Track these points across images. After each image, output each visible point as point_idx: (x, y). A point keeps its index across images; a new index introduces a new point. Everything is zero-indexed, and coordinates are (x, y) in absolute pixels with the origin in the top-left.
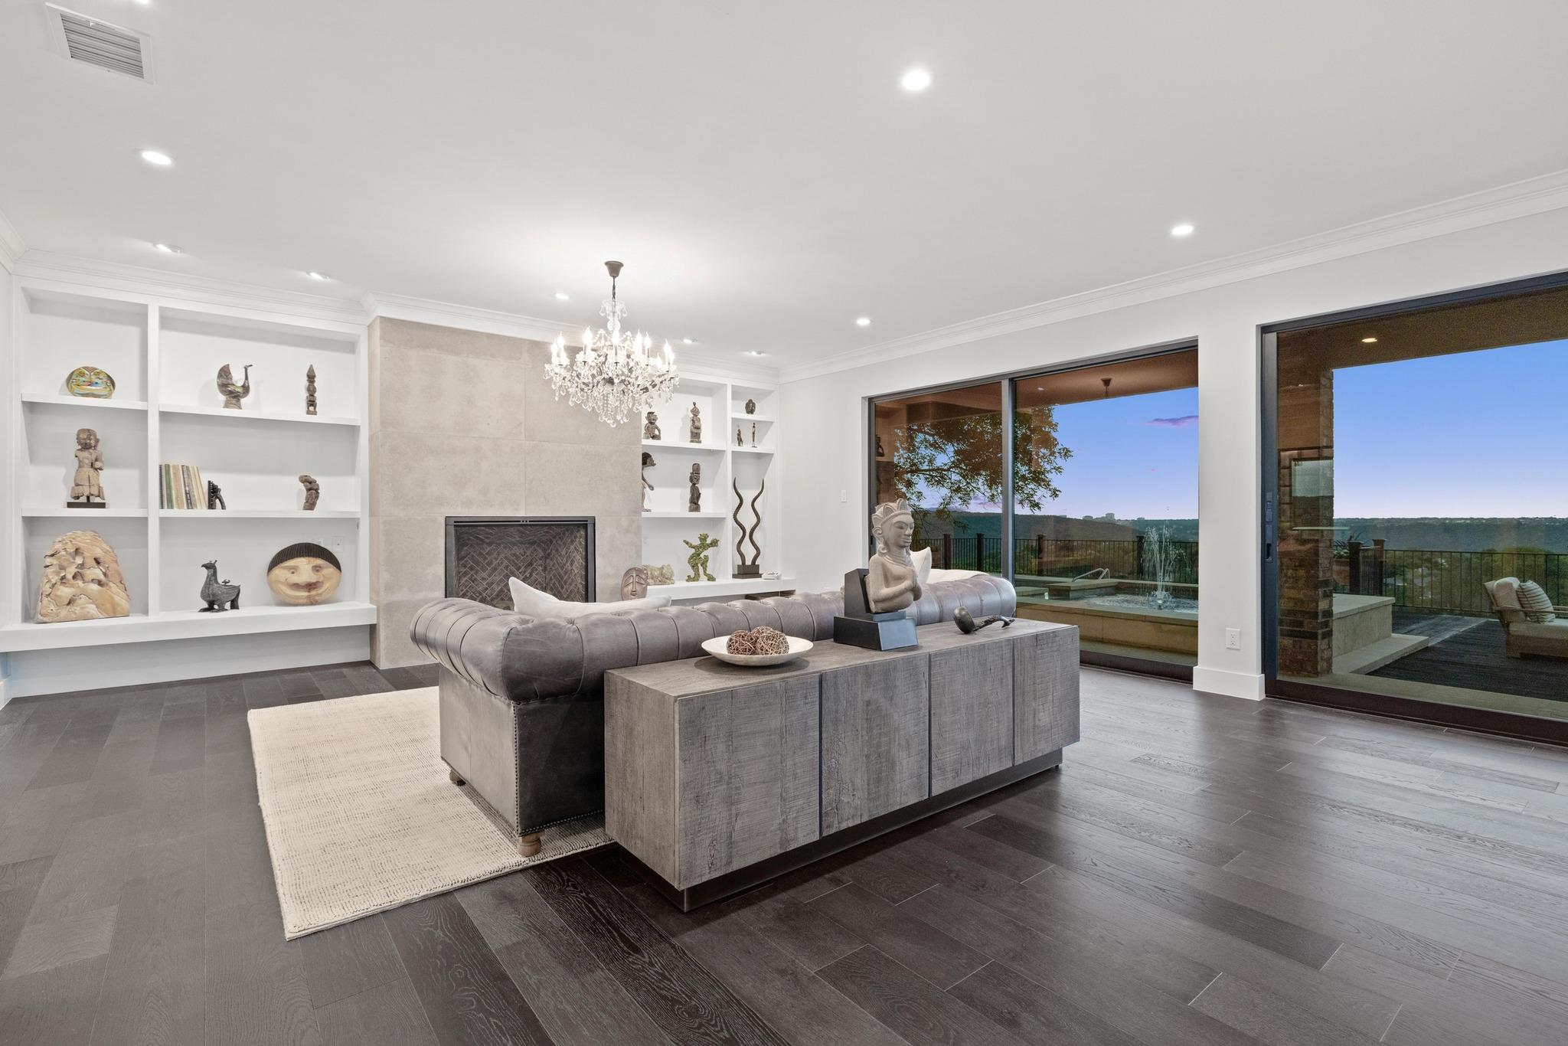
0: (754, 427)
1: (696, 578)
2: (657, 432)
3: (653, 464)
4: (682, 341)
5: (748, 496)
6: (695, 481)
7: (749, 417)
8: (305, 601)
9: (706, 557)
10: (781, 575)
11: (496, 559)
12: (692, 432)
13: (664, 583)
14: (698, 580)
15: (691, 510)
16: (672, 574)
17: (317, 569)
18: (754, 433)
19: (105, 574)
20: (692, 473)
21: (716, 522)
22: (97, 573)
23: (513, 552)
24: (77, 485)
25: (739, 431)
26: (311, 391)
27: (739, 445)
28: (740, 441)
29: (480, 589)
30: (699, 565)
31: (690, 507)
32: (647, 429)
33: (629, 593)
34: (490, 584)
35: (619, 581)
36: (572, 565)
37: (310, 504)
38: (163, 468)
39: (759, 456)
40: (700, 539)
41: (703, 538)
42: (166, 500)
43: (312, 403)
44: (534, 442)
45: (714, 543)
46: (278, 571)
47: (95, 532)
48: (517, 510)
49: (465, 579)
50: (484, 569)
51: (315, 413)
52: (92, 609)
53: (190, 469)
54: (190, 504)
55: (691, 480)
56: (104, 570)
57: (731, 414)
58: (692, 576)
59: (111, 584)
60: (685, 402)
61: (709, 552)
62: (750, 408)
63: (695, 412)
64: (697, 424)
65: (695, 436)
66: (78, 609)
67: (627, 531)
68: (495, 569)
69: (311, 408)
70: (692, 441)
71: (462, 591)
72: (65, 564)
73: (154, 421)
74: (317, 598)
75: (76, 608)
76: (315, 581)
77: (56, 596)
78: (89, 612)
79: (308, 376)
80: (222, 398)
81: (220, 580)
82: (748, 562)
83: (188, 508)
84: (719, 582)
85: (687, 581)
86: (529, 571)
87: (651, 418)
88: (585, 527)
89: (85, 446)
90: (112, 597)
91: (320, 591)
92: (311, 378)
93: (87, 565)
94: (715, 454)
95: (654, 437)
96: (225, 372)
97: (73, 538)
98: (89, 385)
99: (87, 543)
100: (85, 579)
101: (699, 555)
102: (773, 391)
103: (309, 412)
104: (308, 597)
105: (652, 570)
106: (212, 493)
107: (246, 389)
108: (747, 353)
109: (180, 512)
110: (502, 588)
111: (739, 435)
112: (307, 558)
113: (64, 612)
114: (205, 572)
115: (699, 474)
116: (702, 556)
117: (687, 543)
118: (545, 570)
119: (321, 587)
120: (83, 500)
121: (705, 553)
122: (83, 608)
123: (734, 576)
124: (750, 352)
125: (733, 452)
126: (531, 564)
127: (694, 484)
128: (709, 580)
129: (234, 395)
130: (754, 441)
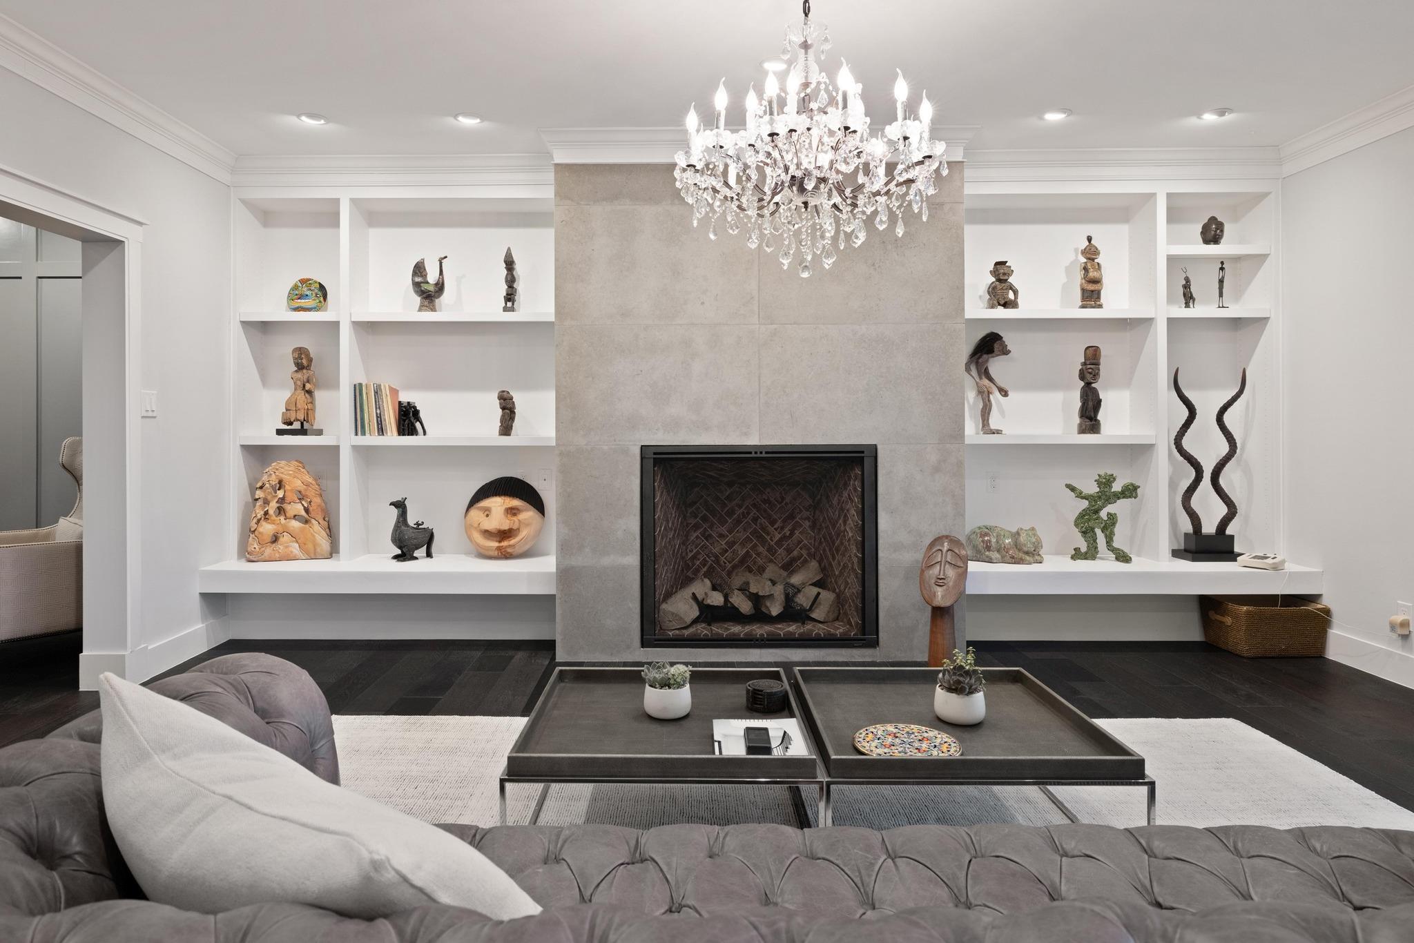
0: (1222, 269)
1: (1091, 554)
2: (1011, 295)
3: (1006, 352)
4: (1041, 118)
5: (1208, 403)
6: (1089, 377)
7: (1212, 249)
8: (496, 553)
9: (1112, 519)
10: (1283, 562)
11: (740, 507)
12: (1083, 290)
13: (1019, 561)
14: (1093, 558)
15: (1082, 431)
16: (1038, 546)
17: (514, 511)
18: (1221, 281)
19: (307, 510)
20: (1084, 364)
21: (1137, 452)
22: (298, 509)
23: (765, 497)
24: (287, 410)
25: (1187, 280)
26: (511, 281)
27: (1187, 305)
28: (1189, 298)
29: (716, 550)
30: (1098, 531)
31: (1080, 425)
32: (992, 290)
33: (933, 581)
34: (731, 544)
35: (919, 556)
36: (845, 522)
37: (506, 429)
38: (357, 388)
39: (1236, 323)
40: (1099, 483)
41: (1105, 482)
42: (360, 427)
43: (510, 297)
44: (775, 326)
45: (1130, 491)
46: (474, 513)
47: (300, 462)
48: (746, 434)
49: (695, 535)
50: (723, 522)
51: (512, 309)
52: (295, 548)
53: (382, 387)
54: (381, 431)
55: (1082, 377)
56: (306, 505)
57: (1164, 249)
58: (1084, 549)
59: (313, 521)
60: (1073, 238)
61: (1118, 508)
62: (1212, 233)
63: (1091, 253)
64: (1093, 274)
65: (1091, 296)
66: (281, 547)
67: (937, 469)
68: (738, 522)
69: (509, 304)
70: (1083, 307)
71: (691, 551)
72: (269, 497)
73: (346, 333)
74: (509, 550)
75: (280, 547)
76: (506, 528)
77: (260, 533)
78: (292, 552)
79: (506, 262)
80: (417, 300)
81: (411, 521)
82: (1209, 528)
83: (379, 435)
84: (1139, 564)
85: (1073, 558)
86: (789, 527)
87: (1001, 271)
88: (860, 461)
89: (300, 367)
90: (314, 536)
91: (513, 542)
92: (510, 264)
93: (288, 500)
94: (1135, 326)
95: (1007, 304)
96: (419, 269)
97: (277, 469)
98: (299, 299)
99: (290, 475)
100: (287, 515)
101: (1097, 512)
102: (1266, 195)
103: (506, 309)
104: (499, 548)
105: (998, 536)
106: (403, 415)
107: (440, 287)
108: (1193, 121)
109: (372, 439)
110: (748, 552)
111: (1187, 286)
112: (503, 497)
113: (268, 551)
114: (394, 512)
115: (1098, 364)
116: (1103, 514)
117: (1073, 489)
118: (813, 527)
119: (516, 536)
120: (297, 426)
121: (1110, 508)
122: (287, 547)
123: (1176, 554)
124: (1199, 116)
125: (1171, 321)
126: (792, 517)
127: (1088, 384)
128: (1117, 559)
129: (429, 294)
130: (1221, 295)
